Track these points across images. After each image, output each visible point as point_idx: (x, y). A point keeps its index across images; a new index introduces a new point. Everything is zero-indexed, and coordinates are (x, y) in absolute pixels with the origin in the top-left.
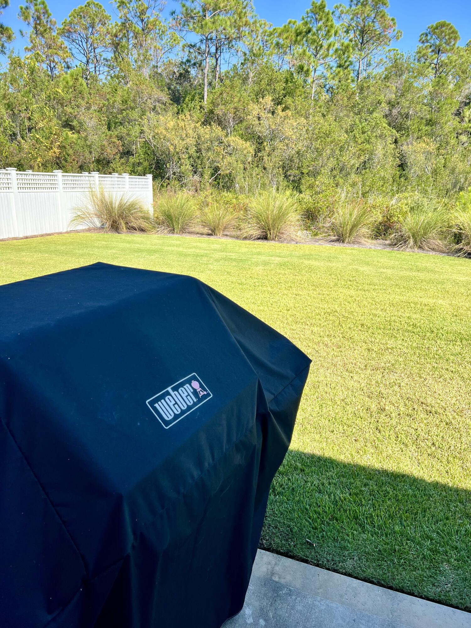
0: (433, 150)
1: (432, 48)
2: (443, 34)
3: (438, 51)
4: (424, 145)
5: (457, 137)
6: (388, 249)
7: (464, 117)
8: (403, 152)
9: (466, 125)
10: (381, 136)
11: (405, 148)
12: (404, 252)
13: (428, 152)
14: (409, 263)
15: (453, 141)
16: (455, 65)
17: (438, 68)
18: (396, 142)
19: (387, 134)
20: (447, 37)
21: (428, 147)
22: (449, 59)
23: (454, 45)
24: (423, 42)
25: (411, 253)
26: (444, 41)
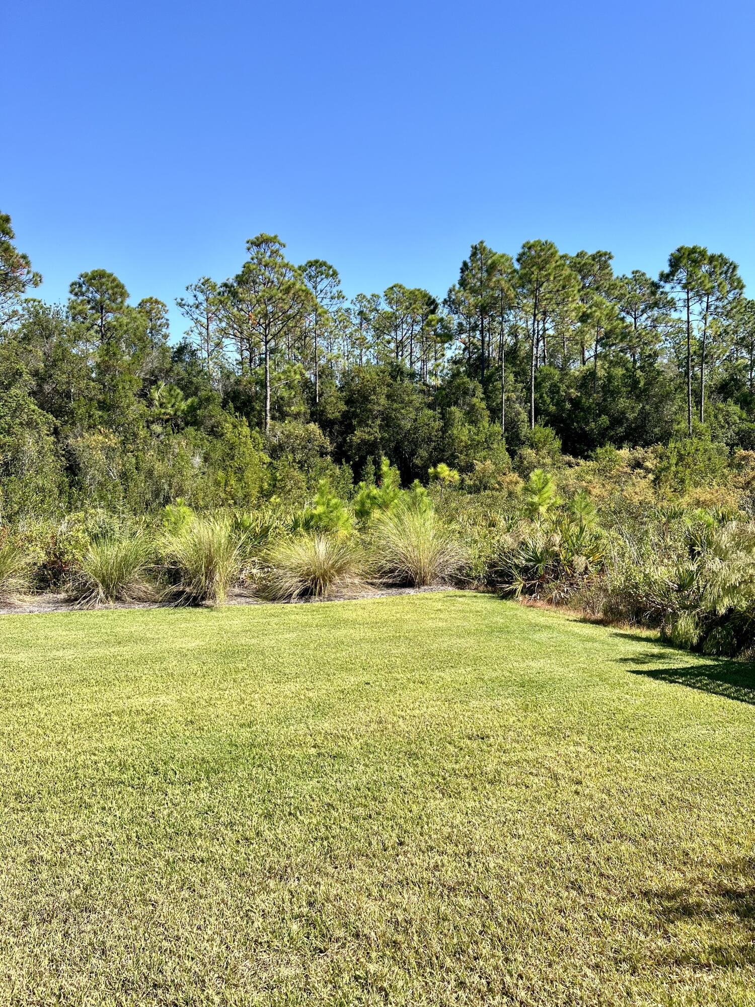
0: (116, 444)
1: (92, 304)
2: (104, 287)
3: (100, 308)
4: (101, 438)
5: (148, 427)
6: (64, 610)
7: (152, 400)
8: (69, 448)
9: (157, 411)
10: (30, 424)
11: (71, 441)
12: (91, 611)
13: (109, 447)
14: (103, 630)
15: (142, 433)
16: (127, 330)
17: (105, 332)
18: (56, 432)
19: (39, 420)
20: (110, 292)
21: (107, 440)
22: (117, 321)
23: (122, 302)
24: (76, 294)
25: (105, 612)
26: (107, 296)
